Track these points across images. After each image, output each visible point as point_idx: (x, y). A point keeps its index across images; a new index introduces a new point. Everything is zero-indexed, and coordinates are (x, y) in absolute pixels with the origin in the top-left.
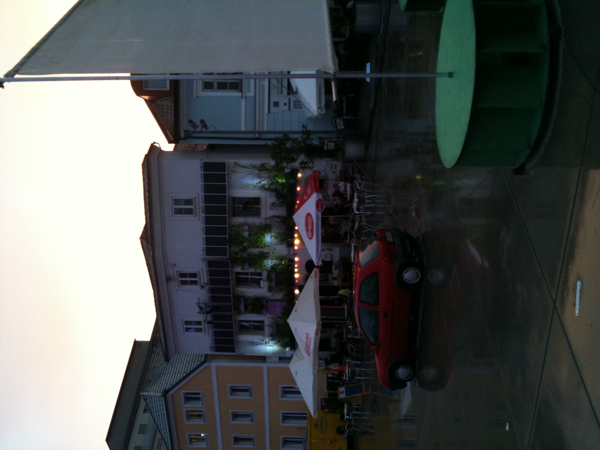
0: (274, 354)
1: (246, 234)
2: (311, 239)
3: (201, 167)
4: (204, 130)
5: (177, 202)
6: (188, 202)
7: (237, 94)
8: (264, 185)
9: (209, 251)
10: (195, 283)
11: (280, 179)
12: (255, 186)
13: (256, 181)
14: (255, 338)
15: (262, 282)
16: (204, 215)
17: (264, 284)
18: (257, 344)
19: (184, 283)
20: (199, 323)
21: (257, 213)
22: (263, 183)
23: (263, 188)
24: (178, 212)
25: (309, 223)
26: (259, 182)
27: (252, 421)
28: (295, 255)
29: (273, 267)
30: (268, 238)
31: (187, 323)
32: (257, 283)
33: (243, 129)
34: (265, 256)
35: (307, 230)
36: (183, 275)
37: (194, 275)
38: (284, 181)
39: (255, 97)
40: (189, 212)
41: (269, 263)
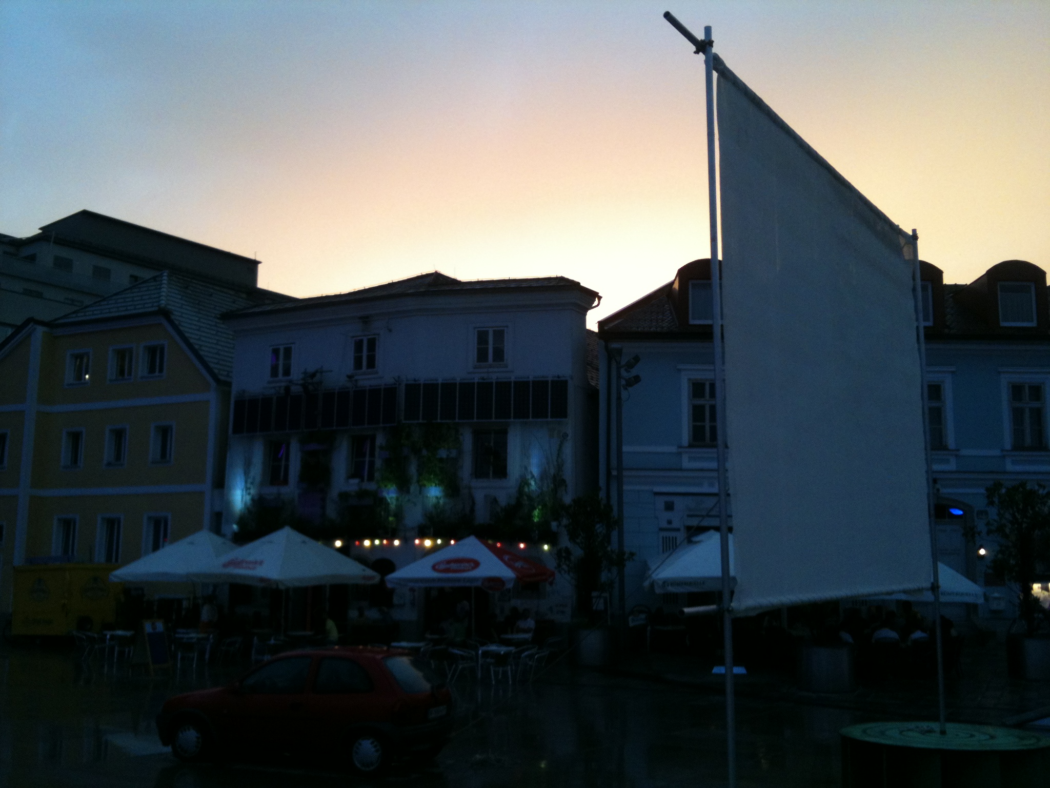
0: (227, 503)
1: (443, 453)
2: (434, 568)
3: (559, 377)
4: (623, 382)
5: (499, 335)
6: (499, 355)
7: (686, 438)
8: (529, 485)
9: (413, 388)
10: (358, 364)
11: (538, 513)
12: (526, 468)
13: (535, 471)
14: (257, 470)
15: (355, 481)
16: (476, 381)
17: (353, 485)
18: (246, 473)
19: (359, 346)
20: (287, 372)
21: (479, 472)
22: (533, 483)
23: (524, 482)
24: (482, 337)
25: (462, 565)
26: (533, 477)
27: (109, 464)
28: (406, 541)
29: (383, 501)
30: (434, 492)
31: (288, 351)
32: (356, 472)
33: (625, 449)
34: (403, 486)
35: (449, 562)
36: (372, 344)
37: (371, 363)
38: (536, 520)
39: (681, 470)
40: (482, 356)
41: (391, 494)
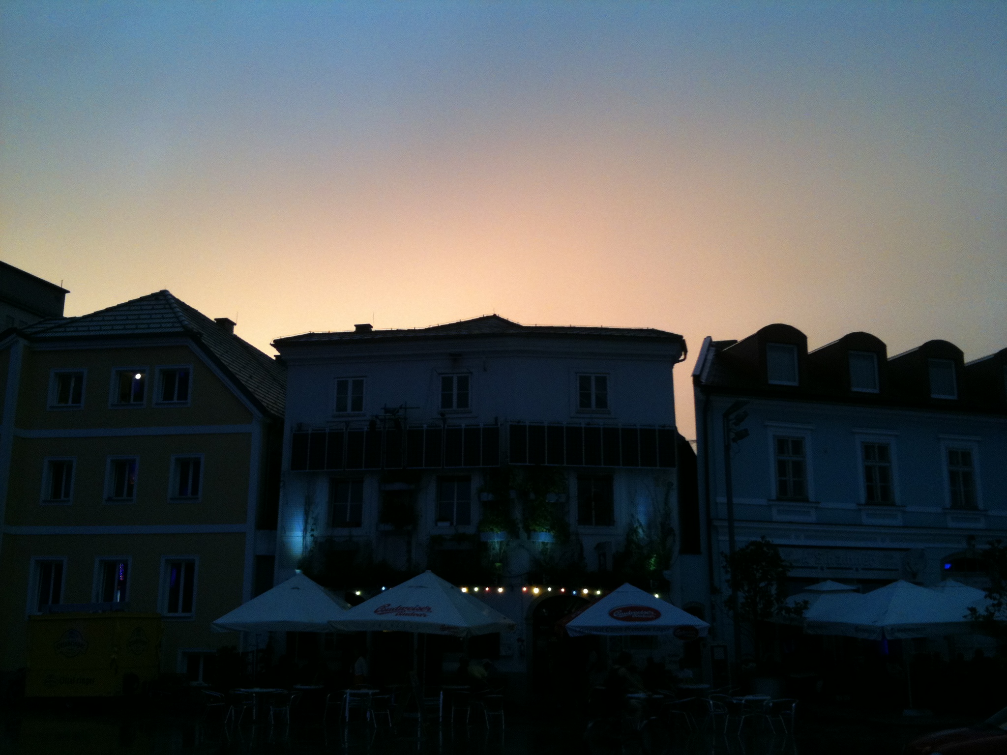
0: (284, 547)
1: (552, 498)
2: (611, 614)
3: (664, 426)
4: (732, 435)
5: (602, 382)
6: (602, 403)
7: (774, 494)
8: (635, 531)
9: (517, 430)
10: (446, 401)
11: (655, 561)
12: (633, 516)
13: (642, 519)
14: (321, 509)
15: (447, 524)
16: (583, 426)
17: (445, 529)
18: (307, 514)
19: (447, 384)
20: (357, 404)
21: (584, 519)
22: (640, 531)
23: (632, 531)
24: (584, 382)
25: (642, 613)
26: (641, 525)
27: (110, 499)
28: (509, 588)
29: (484, 547)
30: (544, 538)
31: (358, 385)
32: (443, 516)
33: (735, 500)
34: (512, 531)
35: (625, 610)
36: (464, 383)
37: (463, 401)
38: (652, 568)
39: (771, 522)
40: (585, 400)
41: (496, 540)
